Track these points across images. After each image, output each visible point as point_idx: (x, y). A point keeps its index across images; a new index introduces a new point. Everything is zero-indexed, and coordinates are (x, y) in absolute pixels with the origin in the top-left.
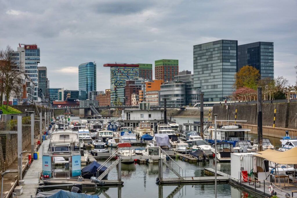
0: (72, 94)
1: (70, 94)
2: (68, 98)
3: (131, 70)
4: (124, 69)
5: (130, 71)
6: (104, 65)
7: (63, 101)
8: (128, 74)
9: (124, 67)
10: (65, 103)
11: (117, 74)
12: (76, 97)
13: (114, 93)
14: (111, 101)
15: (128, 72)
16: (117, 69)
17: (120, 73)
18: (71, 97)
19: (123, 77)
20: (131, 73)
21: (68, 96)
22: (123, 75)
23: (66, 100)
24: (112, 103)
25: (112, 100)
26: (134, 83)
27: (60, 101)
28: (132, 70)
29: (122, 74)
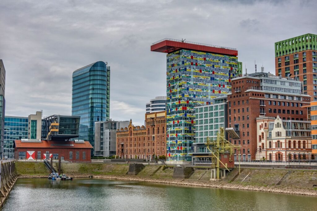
0: (64, 123)
1: (58, 124)
2: (53, 132)
3: (221, 61)
4: (205, 59)
5: (218, 63)
6: (152, 47)
7: (40, 140)
8: (213, 73)
9: (205, 54)
10: (44, 145)
11: (188, 68)
12: (72, 130)
13: (181, 118)
14: (170, 142)
15: (213, 66)
16: (190, 57)
17: (195, 67)
18: (60, 132)
19: (201, 77)
20: (220, 70)
21: (53, 127)
22: (203, 72)
23: (47, 139)
24: (172, 145)
25: (172, 139)
26: (259, 87)
27: (33, 140)
28: (223, 62)
29: (201, 71)
